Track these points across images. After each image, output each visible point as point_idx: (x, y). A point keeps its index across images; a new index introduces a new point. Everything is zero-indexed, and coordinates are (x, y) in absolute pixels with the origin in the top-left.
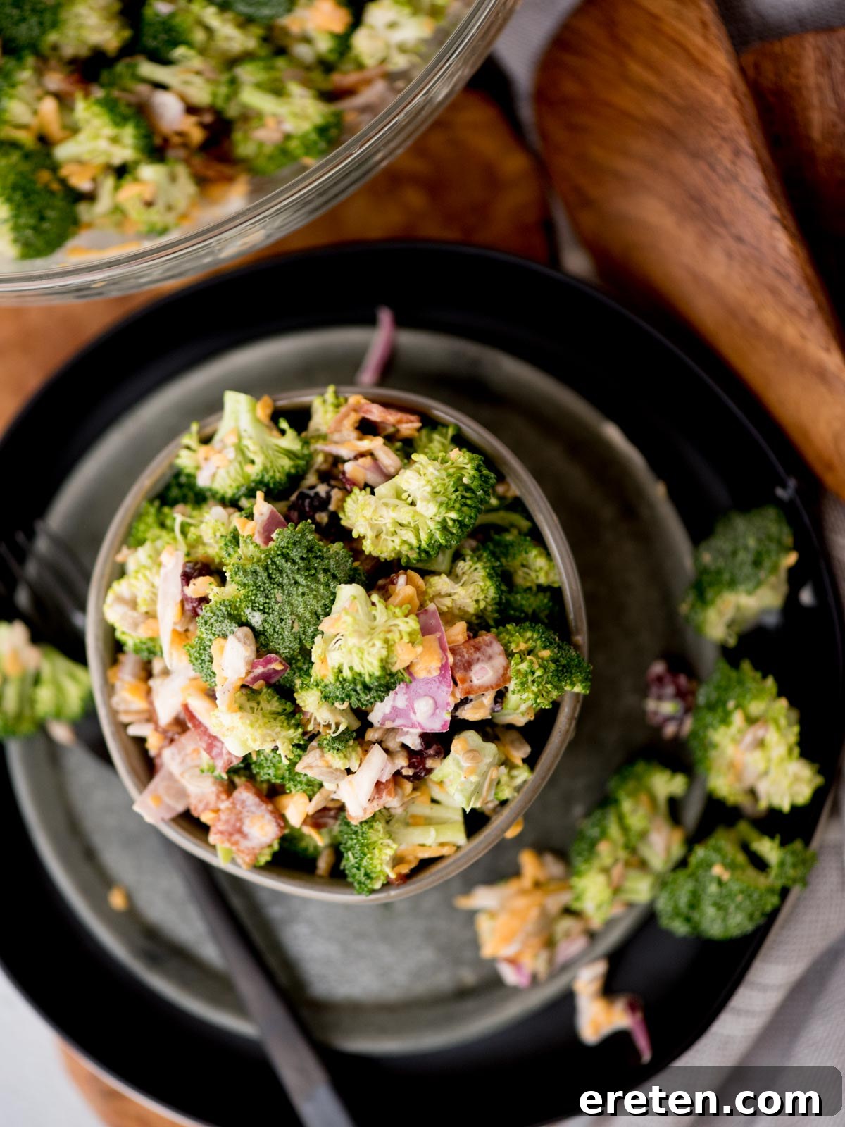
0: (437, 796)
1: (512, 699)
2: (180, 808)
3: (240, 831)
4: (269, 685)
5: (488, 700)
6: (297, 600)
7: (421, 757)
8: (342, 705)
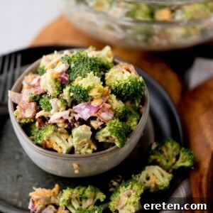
0: (69, 140)
1: (105, 130)
2: (16, 102)
3: (24, 110)
4: (61, 82)
5: (100, 124)
6: (84, 70)
7: (75, 122)
8: (72, 94)
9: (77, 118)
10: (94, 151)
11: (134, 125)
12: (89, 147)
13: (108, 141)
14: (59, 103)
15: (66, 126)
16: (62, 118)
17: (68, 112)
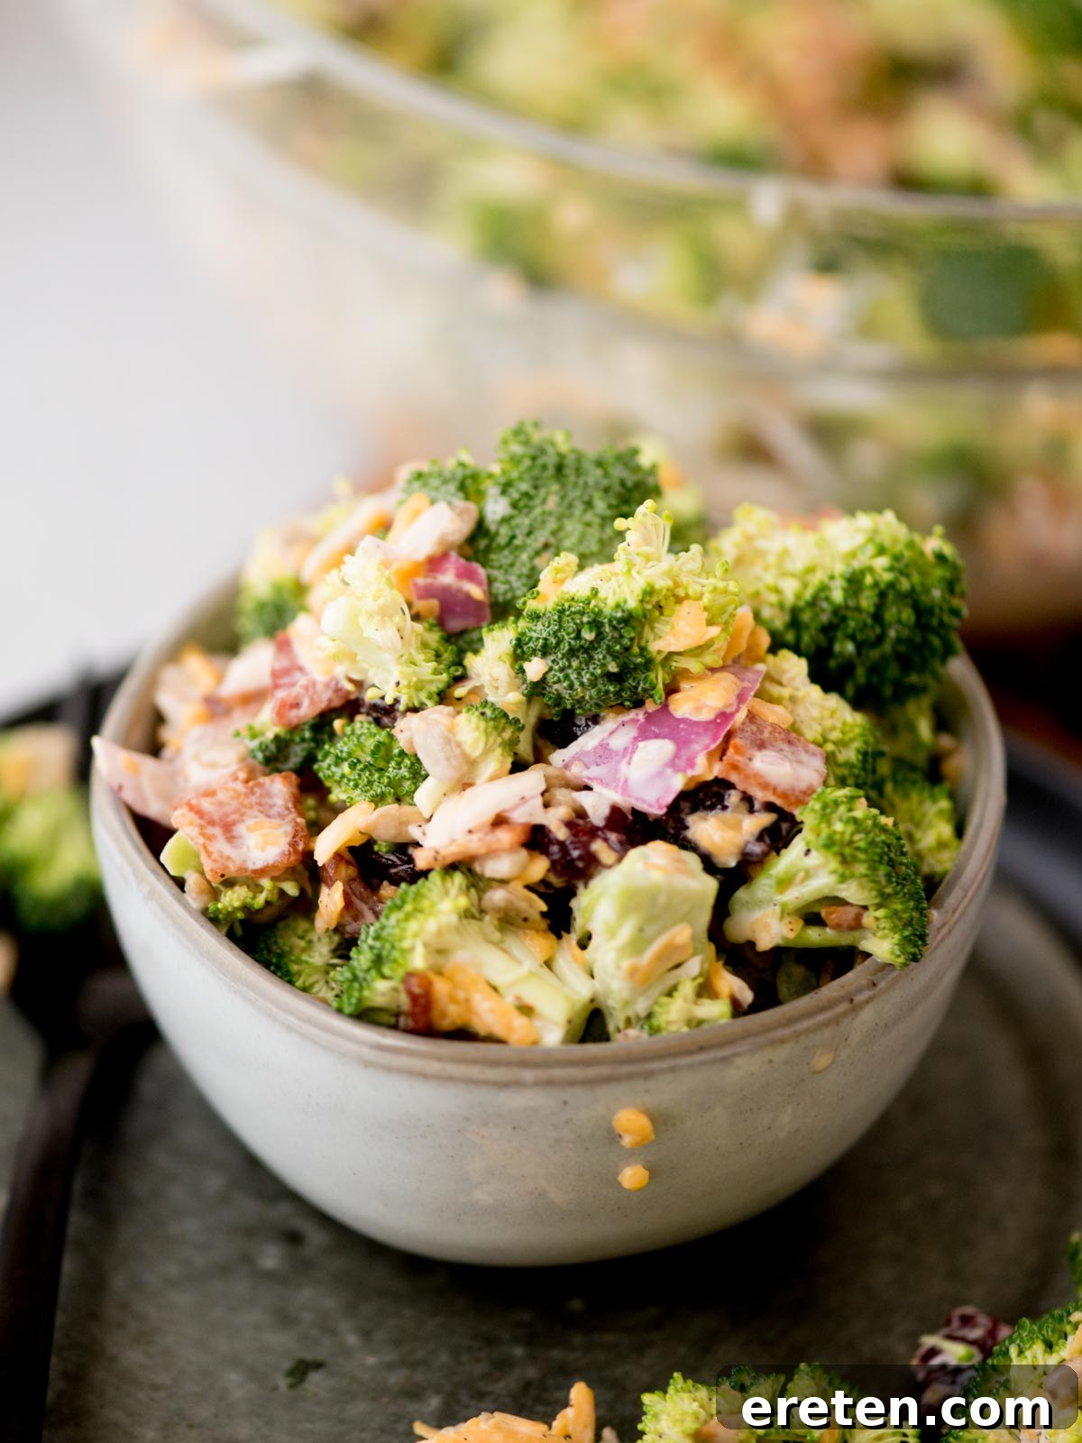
0: (563, 965)
2: (152, 810)
3: (228, 828)
4: (442, 620)
7: (593, 832)
8: (535, 668)
9: (598, 814)
10: (738, 1010)
11: (942, 845)
12: (705, 990)
13: (815, 936)
14: (469, 729)
15: (540, 868)
16: (499, 821)
17: (533, 780)
